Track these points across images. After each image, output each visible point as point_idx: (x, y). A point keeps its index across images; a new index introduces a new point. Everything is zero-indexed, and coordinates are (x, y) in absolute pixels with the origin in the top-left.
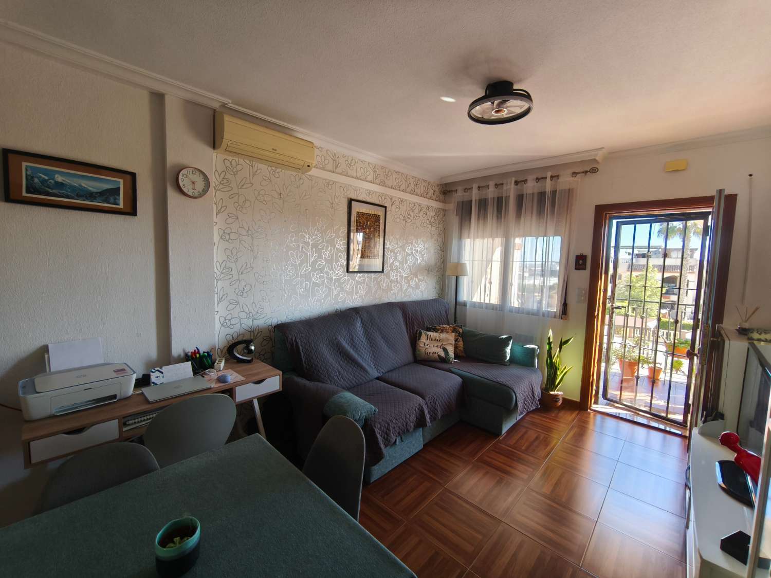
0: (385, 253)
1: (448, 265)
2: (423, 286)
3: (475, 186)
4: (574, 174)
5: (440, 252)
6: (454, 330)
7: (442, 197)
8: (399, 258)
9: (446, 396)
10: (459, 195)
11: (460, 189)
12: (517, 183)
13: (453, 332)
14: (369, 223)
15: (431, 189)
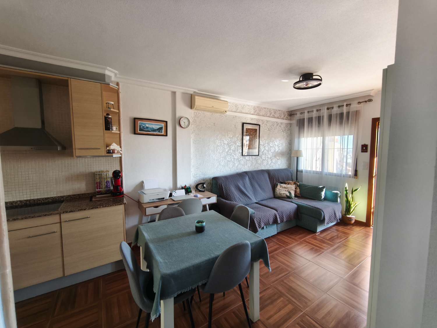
0: (260, 146)
1: (293, 152)
2: (279, 162)
3: (306, 112)
4: (359, 103)
5: (289, 145)
6: (295, 183)
7: (289, 117)
8: (267, 149)
9: (288, 212)
10: (298, 116)
11: (298, 113)
12: (328, 109)
13: (294, 184)
14: (252, 133)
15: (283, 114)
